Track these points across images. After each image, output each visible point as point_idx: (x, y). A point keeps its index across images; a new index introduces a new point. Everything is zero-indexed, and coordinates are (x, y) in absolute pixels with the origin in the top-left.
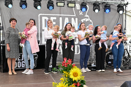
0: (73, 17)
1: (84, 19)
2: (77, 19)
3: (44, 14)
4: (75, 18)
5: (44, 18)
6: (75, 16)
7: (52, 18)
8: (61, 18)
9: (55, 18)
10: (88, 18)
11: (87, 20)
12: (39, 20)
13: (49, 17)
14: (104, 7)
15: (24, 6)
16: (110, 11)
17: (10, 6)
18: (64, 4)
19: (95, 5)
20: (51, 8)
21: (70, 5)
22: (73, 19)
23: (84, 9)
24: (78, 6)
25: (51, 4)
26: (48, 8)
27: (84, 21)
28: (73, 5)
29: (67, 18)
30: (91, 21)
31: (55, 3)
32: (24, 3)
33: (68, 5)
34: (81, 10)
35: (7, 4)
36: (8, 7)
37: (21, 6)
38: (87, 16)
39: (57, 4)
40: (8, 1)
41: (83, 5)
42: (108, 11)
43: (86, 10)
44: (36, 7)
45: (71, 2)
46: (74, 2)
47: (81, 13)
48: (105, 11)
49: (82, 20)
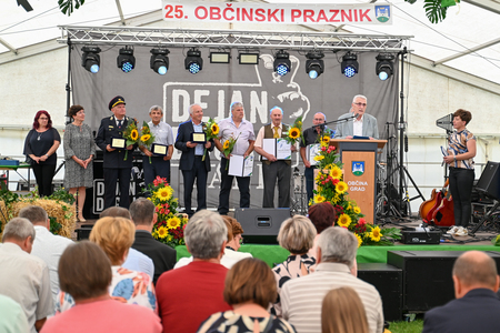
0: (254, 89)
1: (286, 95)
2: (264, 94)
3: (177, 83)
4: (259, 91)
5: (176, 94)
6: (260, 85)
7: (198, 94)
8: (221, 94)
9: (207, 93)
10: (296, 90)
11: (294, 96)
12: (165, 98)
13: (191, 90)
14: (341, 60)
15: (127, 66)
16: (356, 72)
17: (95, 68)
18: (230, 57)
19: (312, 58)
20: (194, 67)
21: (244, 59)
22: (254, 94)
23: (282, 70)
24: (268, 60)
25: (195, 58)
26: (188, 68)
27: (286, 100)
28: (253, 59)
29: (239, 92)
30: (304, 98)
31: (205, 56)
32: (128, 57)
33: (239, 58)
34: (276, 70)
35: (88, 62)
36: (89, 70)
37: (121, 67)
38: (293, 84)
39: (210, 57)
40: (91, 56)
41: (281, 58)
42: (350, 71)
43: (289, 70)
44: (155, 68)
45: (247, 51)
46: (256, 52)
47: (276, 79)
48: (343, 72)
49: (280, 97)
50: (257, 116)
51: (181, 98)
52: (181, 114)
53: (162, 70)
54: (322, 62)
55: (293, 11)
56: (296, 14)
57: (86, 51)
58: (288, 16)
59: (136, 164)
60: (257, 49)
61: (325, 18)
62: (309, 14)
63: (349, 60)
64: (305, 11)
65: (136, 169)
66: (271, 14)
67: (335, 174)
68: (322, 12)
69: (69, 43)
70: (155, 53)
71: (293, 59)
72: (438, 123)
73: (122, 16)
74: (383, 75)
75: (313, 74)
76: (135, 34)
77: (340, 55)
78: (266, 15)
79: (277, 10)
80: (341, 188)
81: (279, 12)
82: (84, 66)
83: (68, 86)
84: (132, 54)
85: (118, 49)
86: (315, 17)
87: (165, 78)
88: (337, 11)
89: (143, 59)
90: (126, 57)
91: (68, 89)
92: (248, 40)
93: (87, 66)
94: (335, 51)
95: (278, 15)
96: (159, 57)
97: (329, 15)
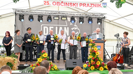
0: (65, 26)
1: (74, 28)
2: (68, 28)
3: (45, 25)
5: (44, 27)
6: (67, 26)
7: (50, 28)
8: (57, 28)
9: (53, 27)
10: (76, 27)
11: (76, 28)
12: (41, 29)
13: (48, 27)
14: (88, 19)
15: (31, 20)
16: (92, 22)
17: (22, 20)
18: (59, 18)
19: (81, 19)
20: (50, 21)
21: (63, 19)
23: (73, 22)
24: (69, 19)
25: (50, 18)
26: (48, 21)
28: (65, 19)
29: (61, 27)
30: (78, 29)
31: (52, 17)
32: (32, 18)
33: (61, 18)
34: (71, 22)
35: (21, 19)
36: (21, 21)
37: (30, 20)
38: (75, 26)
39: (54, 18)
40: (21, 17)
41: (73, 19)
42: (90, 22)
43: (74, 22)
44: (39, 20)
45: (64, 17)
46: (66, 17)
47: (71, 24)
48: (89, 23)
49: (72, 29)
50: (66, 34)
51: (46, 29)
52: (46, 33)
53: (41, 21)
54: (83, 20)
55: (80, 4)
56: (81, 5)
57: (20, 16)
58: (79, 5)
59: (34, 46)
60: (66, 16)
61: (89, 6)
62: (84, 5)
63: (90, 19)
64: (84, 4)
65: (34, 48)
66: (74, 4)
67: (95, 49)
68: (88, 4)
69: (15, 13)
70: (39, 17)
71: (76, 19)
72: (115, 36)
73: (30, 7)
74: (99, 23)
75: (81, 23)
76: (33, 11)
77: (88, 18)
78: (72, 5)
79: (76, 3)
80: (97, 53)
81: (76, 4)
82: (20, 20)
83: (15, 25)
84: (33, 17)
85: (29, 15)
86: (86, 6)
87: (42, 23)
88: (92, 4)
89: (36, 18)
90: (31, 17)
91: (15, 26)
92: (64, 14)
93: (20, 19)
94: (87, 17)
95: (76, 5)
96: (40, 17)
97: (90, 5)
